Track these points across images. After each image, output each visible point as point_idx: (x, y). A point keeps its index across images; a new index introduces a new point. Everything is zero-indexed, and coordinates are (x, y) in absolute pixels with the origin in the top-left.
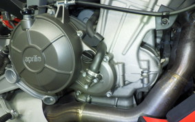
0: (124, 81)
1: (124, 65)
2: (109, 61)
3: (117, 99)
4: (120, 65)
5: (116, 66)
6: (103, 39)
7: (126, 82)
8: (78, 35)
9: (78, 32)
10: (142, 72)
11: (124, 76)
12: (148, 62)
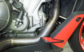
0: (33, 24)
1: (32, 17)
2: (26, 15)
3: (29, 33)
4: (31, 17)
5: (29, 18)
6: (23, 5)
7: (34, 25)
8: (10, 2)
9: (10, 1)
10: (40, 20)
11: (32, 22)
12: (42, 16)
